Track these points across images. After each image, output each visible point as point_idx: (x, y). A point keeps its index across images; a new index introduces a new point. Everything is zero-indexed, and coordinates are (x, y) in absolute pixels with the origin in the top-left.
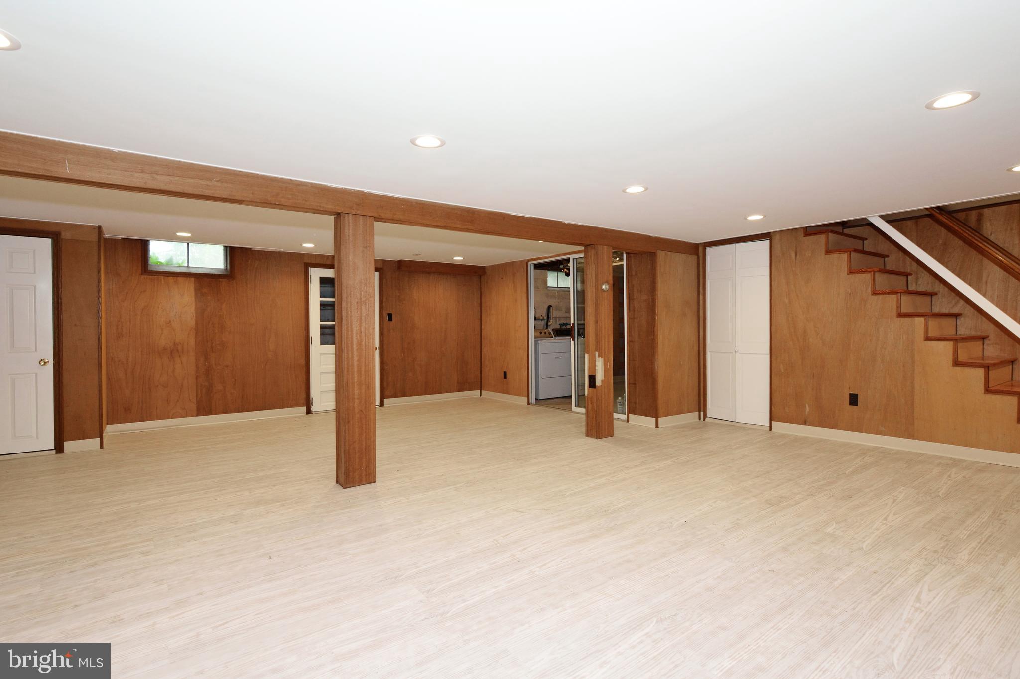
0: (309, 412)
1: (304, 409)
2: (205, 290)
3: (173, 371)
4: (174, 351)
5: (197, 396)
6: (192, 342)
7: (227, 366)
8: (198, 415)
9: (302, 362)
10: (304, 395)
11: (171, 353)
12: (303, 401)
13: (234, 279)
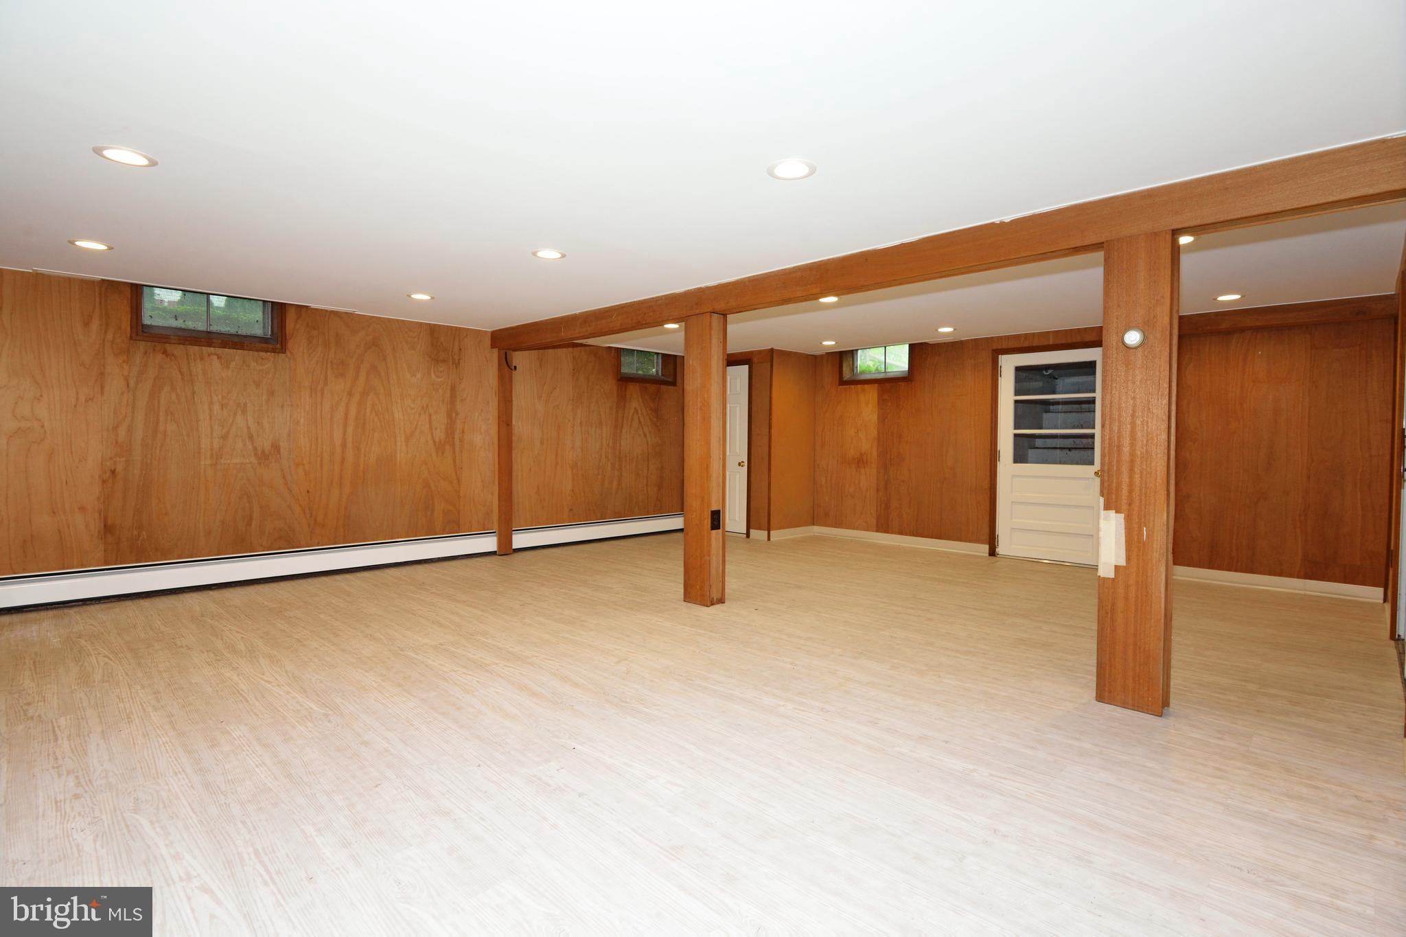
0: (992, 553)
1: (986, 548)
2: (886, 397)
3: (859, 483)
4: (860, 461)
5: (877, 511)
6: (875, 454)
7: (903, 481)
8: (877, 531)
9: (986, 484)
10: (986, 530)
11: (858, 463)
12: (985, 536)
13: (912, 381)
